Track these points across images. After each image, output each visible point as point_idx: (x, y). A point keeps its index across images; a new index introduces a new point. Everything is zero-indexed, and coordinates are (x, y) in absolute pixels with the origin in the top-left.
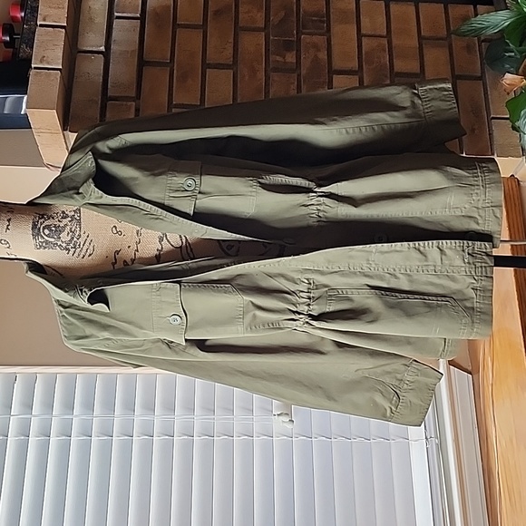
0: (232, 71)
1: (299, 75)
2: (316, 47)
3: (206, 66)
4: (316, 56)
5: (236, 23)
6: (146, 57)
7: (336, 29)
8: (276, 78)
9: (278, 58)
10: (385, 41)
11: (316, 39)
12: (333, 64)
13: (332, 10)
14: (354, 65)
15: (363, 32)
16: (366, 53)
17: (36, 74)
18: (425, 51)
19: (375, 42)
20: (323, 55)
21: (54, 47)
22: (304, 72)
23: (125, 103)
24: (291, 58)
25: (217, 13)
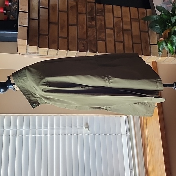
0: (76, 27)
1: (96, 29)
2: (101, 20)
3: (69, 25)
4: (101, 23)
5: (77, 11)
6: (50, 21)
7: (107, 14)
8: (89, 30)
9: (90, 23)
10: (121, 19)
11: (101, 17)
12: (106, 26)
13: (105, 8)
14: (112, 26)
15: (115, 16)
16: (116, 23)
17: (20, 28)
18: (132, 23)
19: (118, 19)
20: (103, 23)
21: (25, 19)
22: (97, 28)
23: (45, 36)
24: (94, 23)
25: (71, 7)
